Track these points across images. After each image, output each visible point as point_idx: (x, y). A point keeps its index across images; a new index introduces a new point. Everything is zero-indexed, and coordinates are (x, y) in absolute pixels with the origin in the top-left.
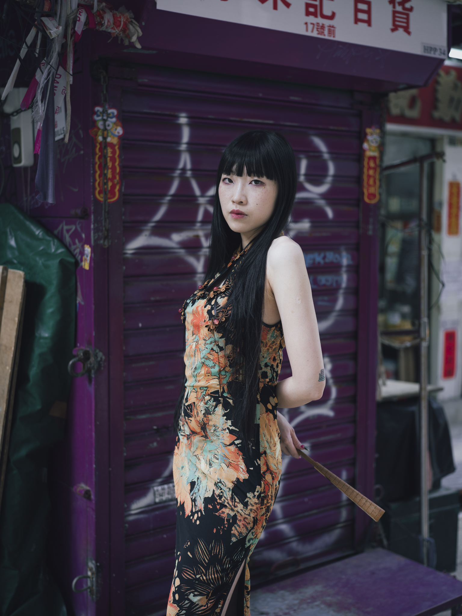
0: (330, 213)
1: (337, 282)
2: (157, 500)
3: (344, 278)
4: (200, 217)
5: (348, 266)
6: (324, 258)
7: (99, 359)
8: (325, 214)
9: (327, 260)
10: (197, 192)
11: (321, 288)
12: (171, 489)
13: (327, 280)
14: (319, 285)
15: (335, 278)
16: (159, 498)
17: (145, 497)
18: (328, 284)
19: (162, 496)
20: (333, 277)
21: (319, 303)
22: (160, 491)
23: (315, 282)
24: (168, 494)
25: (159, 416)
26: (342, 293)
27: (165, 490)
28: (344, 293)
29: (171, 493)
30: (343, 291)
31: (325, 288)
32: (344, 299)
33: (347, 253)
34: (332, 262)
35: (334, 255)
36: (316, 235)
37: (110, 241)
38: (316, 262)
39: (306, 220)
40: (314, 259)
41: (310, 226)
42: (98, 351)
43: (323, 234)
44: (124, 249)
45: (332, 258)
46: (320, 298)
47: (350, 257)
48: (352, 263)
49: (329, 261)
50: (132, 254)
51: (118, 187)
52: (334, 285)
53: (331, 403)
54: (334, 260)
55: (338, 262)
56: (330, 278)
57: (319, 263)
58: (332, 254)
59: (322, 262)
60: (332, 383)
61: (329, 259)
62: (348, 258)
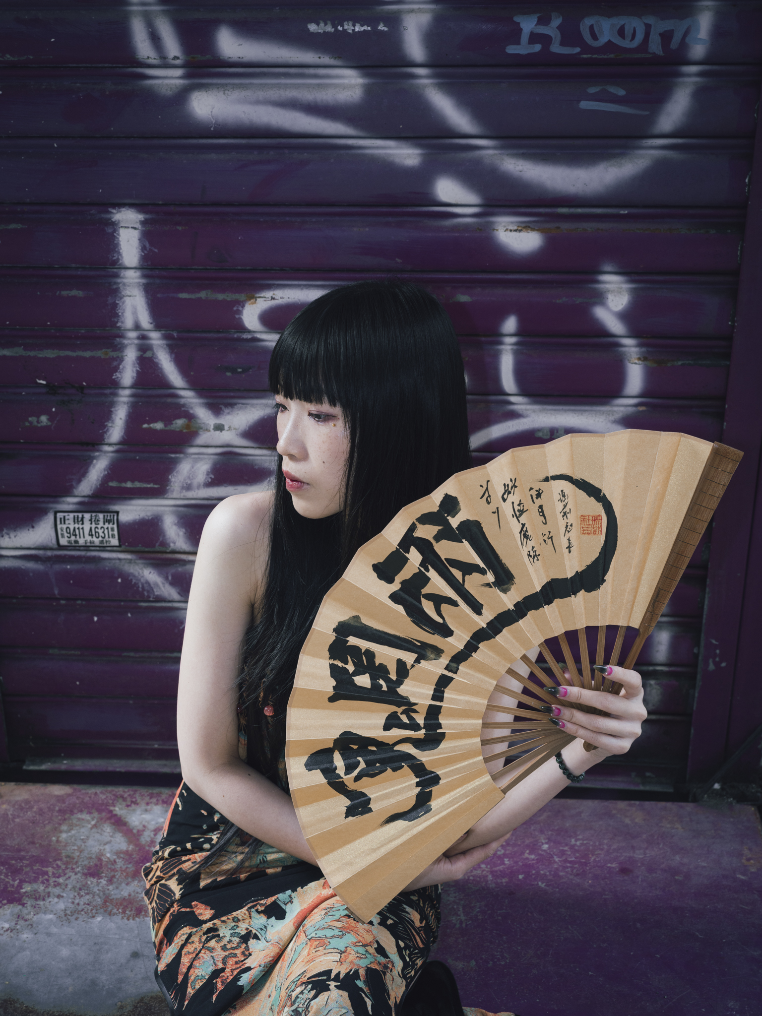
2: (63, 542)
11: (595, 56)
12: (99, 526)
13: (621, 32)
14: (586, 48)
15: (660, 26)
16: (66, 537)
17: (31, 530)
18: (626, 44)
19: (76, 535)
20: (651, 20)
21: (584, 105)
22: (69, 524)
23: (570, 35)
24: (89, 535)
25: (47, 356)
26: (689, 75)
27: (83, 524)
28: (700, 74)
29: (97, 534)
30: (694, 69)
31: (612, 56)
32: (699, 94)
46: (591, 90)
52: (656, 46)
53: (624, 403)
56: (636, 24)
60: (633, 350)
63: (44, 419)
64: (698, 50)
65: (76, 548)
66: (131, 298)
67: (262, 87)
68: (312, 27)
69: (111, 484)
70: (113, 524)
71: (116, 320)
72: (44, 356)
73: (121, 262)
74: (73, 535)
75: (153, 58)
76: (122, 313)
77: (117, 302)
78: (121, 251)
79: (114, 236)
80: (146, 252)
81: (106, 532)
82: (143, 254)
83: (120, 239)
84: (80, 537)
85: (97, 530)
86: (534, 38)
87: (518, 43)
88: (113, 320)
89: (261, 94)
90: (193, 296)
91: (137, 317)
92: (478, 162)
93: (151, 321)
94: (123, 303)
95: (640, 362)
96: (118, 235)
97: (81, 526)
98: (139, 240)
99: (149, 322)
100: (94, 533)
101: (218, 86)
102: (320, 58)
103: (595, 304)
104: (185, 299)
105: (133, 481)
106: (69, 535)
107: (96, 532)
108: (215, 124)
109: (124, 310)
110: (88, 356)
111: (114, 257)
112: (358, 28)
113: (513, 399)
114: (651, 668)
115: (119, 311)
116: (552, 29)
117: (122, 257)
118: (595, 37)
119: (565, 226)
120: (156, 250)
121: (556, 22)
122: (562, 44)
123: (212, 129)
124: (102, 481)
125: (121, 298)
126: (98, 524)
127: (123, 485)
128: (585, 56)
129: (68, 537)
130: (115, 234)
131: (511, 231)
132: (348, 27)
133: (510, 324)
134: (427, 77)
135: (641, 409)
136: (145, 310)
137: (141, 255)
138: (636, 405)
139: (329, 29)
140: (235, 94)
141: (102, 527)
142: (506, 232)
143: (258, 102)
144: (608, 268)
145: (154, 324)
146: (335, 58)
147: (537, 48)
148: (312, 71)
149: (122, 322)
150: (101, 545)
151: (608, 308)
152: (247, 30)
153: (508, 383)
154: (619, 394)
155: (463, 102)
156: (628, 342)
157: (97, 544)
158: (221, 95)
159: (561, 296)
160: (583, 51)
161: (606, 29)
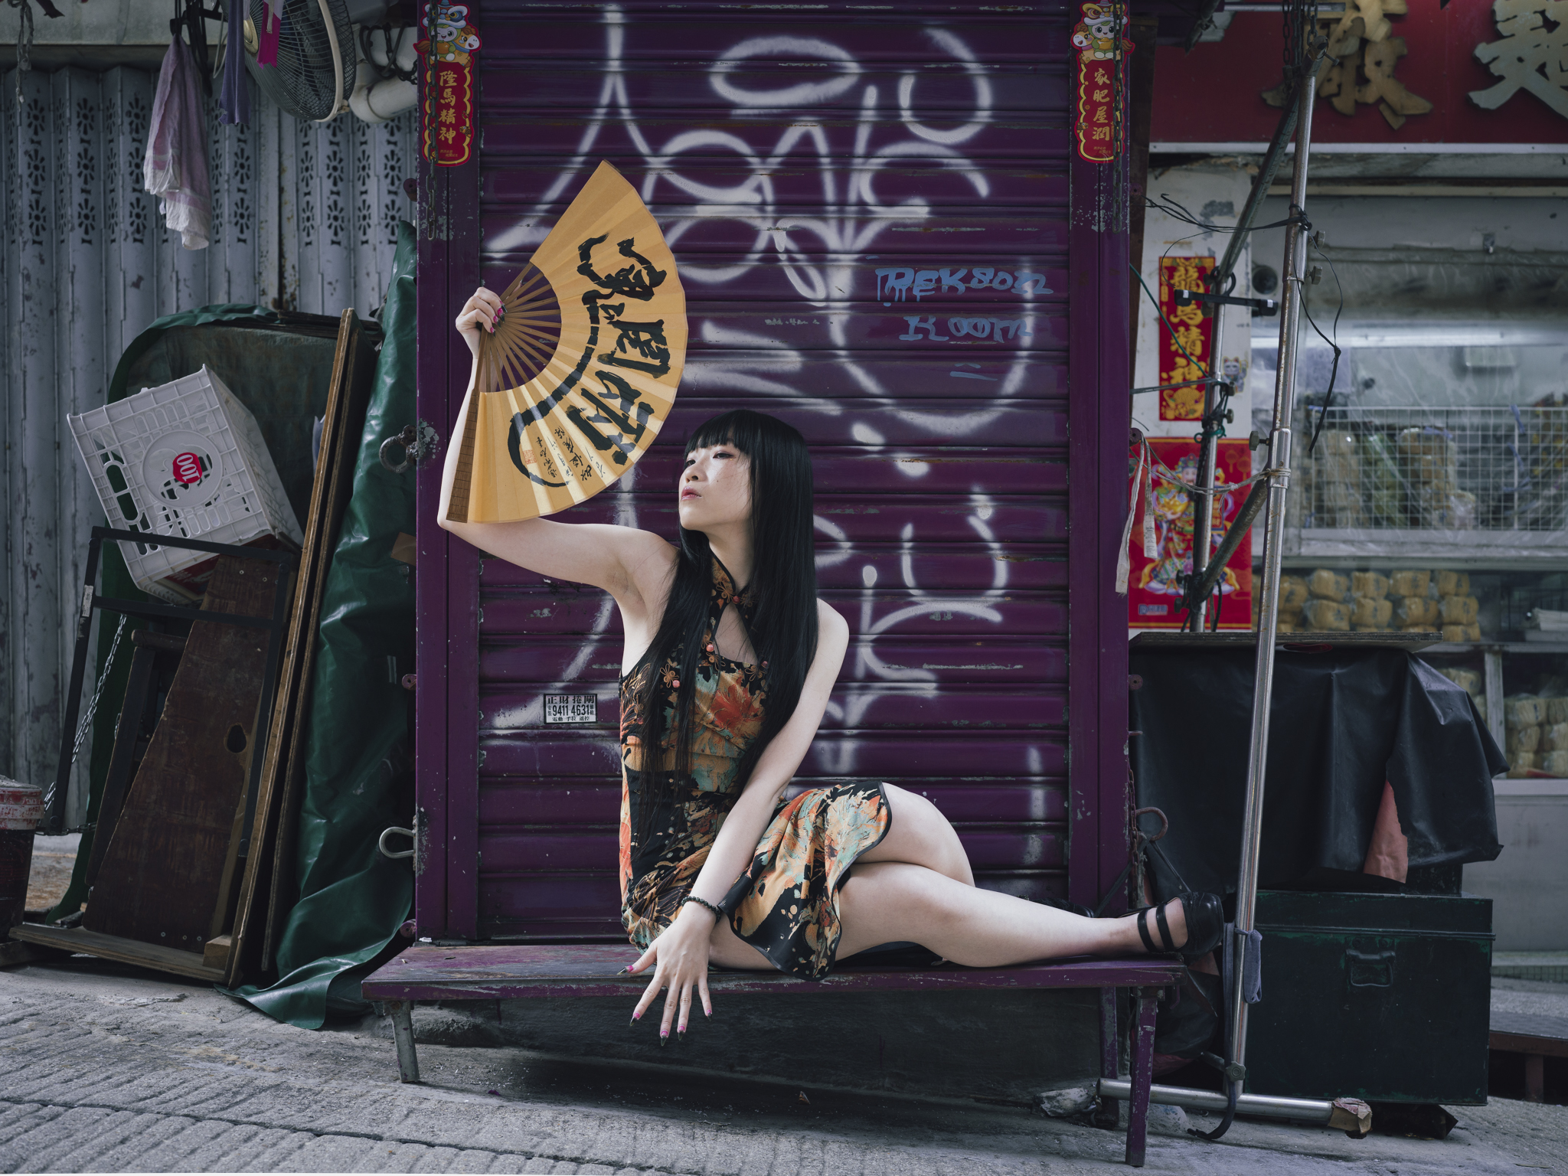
0: (982, 186)
1: (1005, 331)
2: (550, 720)
3: (1029, 322)
4: (648, 193)
5: (1037, 299)
6: (967, 279)
7: (428, 439)
8: (970, 189)
9: (974, 284)
10: (642, 146)
11: (958, 343)
12: (580, 704)
13: (975, 327)
14: (953, 337)
15: (1000, 324)
17: (524, 709)
18: (979, 334)
19: (560, 713)
20: (994, 320)
21: (953, 374)
22: (556, 703)
23: (942, 328)
24: (572, 712)
26: (1022, 358)
27: (567, 703)
28: (1029, 357)
29: (578, 711)
30: (1024, 353)
31: (970, 343)
32: (1029, 369)
33: (1035, 271)
34: (989, 289)
35: (995, 275)
36: (943, 230)
37: (451, 233)
38: (945, 288)
39: (918, 201)
40: (939, 280)
41: (930, 213)
42: (425, 424)
43: (964, 229)
44: (483, 250)
45: (991, 281)
46: (958, 365)
47: (1043, 280)
48: (1049, 292)
49: (981, 286)
50: (502, 259)
51: (468, 140)
52: (998, 337)
53: (994, 594)
54: (996, 285)
55: (1009, 290)
56: (984, 322)
57: (952, 289)
58: (990, 272)
59: (962, 287)
60: (998, 552)
61: (980, 281)
62: (1036, 283)
63: (546, 611)
64: (1027, 340)
65: (558, 725)
66: (625, 513)
67: (731, 362)
68: (768, 322)
69: (594, 668)
70: (592, 703)
73: (619, 486)
74: (558, 713)
77: (614, 516)
80: (639, 478)
81: (586, 710)
84: (564, 715)
85: (578, 708)
86: (918, 330)
87: (907, 333)
89: (730, 366)
92: (882, 414)
94: (619, 517)
95: (1004, 559)
97: (565, 705)
98: (635, 469)
100: (575, 711)
101: (700, 362)
102: (772, 341)
103: (969, 514)
104: (666, 513)
105: (612, 664)
108: (698, 386)
112: (799, 322)
113: (912, 592)
114: (1031, 823)
116: (929, 325)
117: (621, 482)
118: (958, 330)
119: (944, 459)
120: (647, 477)
121: (932, 320)
122: (937, 334)
123: (694, 390)
124: (586, 664)
125: (618, 513)
127: (604, 667)
128: (952, 342)
129: (553, 714)
131: (906, 461)
132: (793, 321)
133: (908, 531)
134: (846, 357)
135: (1008, 599)
137: (636, 480)
138: (1003, 596)
139: (780, 322)
140: (713, 366)
141: (583, 707)
142: (902, 462)
143: (728, 371)
144: (976, 489)
147: (920, 336)
148: (766, 352)
150: (581, 721)
151: (978, 517)
152: (722, 323)
153: (908, 577)
154: (989, 587)
155: (870, 371)
156: (995, 545)
157: (578, 719)
158: (702, 366)
159: (945, 510)
160: (950, 340)
161: (964, 325)
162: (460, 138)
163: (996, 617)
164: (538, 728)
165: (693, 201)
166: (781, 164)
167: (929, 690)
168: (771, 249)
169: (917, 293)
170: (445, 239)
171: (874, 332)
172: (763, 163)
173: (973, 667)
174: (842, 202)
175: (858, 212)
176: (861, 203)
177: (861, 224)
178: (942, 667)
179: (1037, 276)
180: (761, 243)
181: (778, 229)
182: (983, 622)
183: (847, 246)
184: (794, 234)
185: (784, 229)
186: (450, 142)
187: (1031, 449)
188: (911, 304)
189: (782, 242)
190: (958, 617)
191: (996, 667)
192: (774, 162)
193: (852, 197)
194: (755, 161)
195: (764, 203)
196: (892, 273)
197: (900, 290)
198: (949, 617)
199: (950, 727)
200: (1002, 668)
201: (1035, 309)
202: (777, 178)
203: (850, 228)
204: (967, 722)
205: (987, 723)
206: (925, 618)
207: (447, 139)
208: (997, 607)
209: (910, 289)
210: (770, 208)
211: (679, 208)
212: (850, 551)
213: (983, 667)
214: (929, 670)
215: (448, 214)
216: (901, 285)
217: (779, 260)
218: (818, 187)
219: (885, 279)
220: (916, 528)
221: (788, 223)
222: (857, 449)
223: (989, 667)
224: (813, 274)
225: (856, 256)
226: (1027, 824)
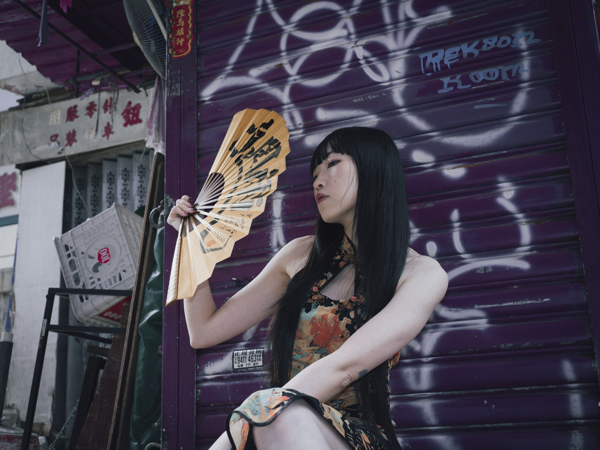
1: (510, 73)
2: (236, 366)
3: (526, 64)
4: (283, 45)
5: (530, 48)
6: (478, 47)
9: (484, 48)
10: (279, 21)
11: (478, 87)
12: (254, 355)
13: (488, 75)
14: (474, 84)
15: (505, 69)
16: (237, 363)
17: (221, 361)
18: (491, 79)
19: (242, 361)
20: (501, 67)
21: (476, 107)
22: (240, 355)
23: (465, 80)
24: (249, 360)
25: (238, 265)
26: (525, 88)
27: (246, 355)
28: (529, 86)
29: (252, 359)
30: (526, 84)
31: (486, 85)
32: (530, 94)
33: (526, 30)
34: (496, 49)
35: (499, 39)
36: (460, 21)
37: (182, 91)
38: (465, 55)
39: (443, 8)
40: (461, 51)
41: (452, 14)
42: (168, 197)
43: (474, 17)
44: (199, 97)
45: (496, 44)
46: (479, 101)
47: (532, 34)
48: (538, 41)
49: (489, 48)
50: (210, 100)
51: (190, 41)
52: (505, 77)
53: (523, 250)
54: (500, 45)
55: (509, 47)
56: (494, 71)
57: (470, 55)
58: (495, 39)
59: (476, 52)
60: (523, 220)
61: (489, 46)
62: (527, 37)
64: (525, 75)
65: (241, 370)
66: (276, 230)
69: (261, 330)
70: (261, 353)
71: (269, 242)
72: (236, 265)
73: (273, 215)
74: (241, 361)
75: (291, 126)
76: (272, 238)
77: (270, 233)
78: (273, 209)
79: (271, 203)
80: (284, 208)
81: (257, 358)
82: (283, 209)
83: (273, 204)
84: (244, 363)
85: (252, 357)
86: (449, 85)
87: (443, 88)
88: (267, 242)
90: (304, 225)
91: (278, 239)
92: (431, 142)
93: (284, 240)
94: (273, 233)
95: (527, 224)
96: (273, 202)
97: (245, 356)
98: (281, 203)
99: (283, 241)
100: (251, 359)
101: (317, 133)
102: (358, 112)
103: (497, 197)
104: (300, 227)
106: (239, 362)
107: (252, 358)
108: (315, 147)
109: (273, 236)
110: (255, 262)
111: (270, 213)
112: (374, 97)
114: (573, 421)
115: (271, 237)
116: (457, 80)
117: (274, 212)
118: (477, 79)
119: (476, 164)
120: (288, 206)
121: (459, 76)
122: (463, 84)
123: (314, 150)
124: (257, 328)
125: (272, 231)
126: (254, 354)
128: (474, 88)
129: (238, 363)
130: (271, 202)
131: (450, 169)
132: (370, 97)
133: (455, 215)
134: (406, 112)
135: (535, 252)
136: (282, 235)
137: (282, 210)
138: (530, 250)
139: (362, 99)
140: (324, 133)
141: (255, 355)
142: (448, 170)
144: (501, 178)
145: (286, 241)
146: (365, 111)
147: (452, 88)
148: (356, 119)
149: (272, 243)
150: (254, 366)
151: (504, 198)
152: (328, 107)
153: (458, 246)
154: (519, 245)
155: (421, 117)
156: (520, 216)
157: (252, 365)
158: (318, 135)
159: (479, 197)
160: (472, 86)
161: (481, 75)
162: (186, 41)
163: (525, 266)
164: (230, 372)
165: (309, 43)
166: (359, 10)
167: (483, 324)
168: (355, 59)
169: (447, 63)
170: (179, 95)
171: (421, 93)
172: (348, 12)
173: (512, 304)
174: (395, 21)
175: (406, 25)
176: (408, 19)
177: (407, 32)
178: (488, 306)
179: (528, 33)
180: (348, 57)
181: (357, 46)
182: (516, 270)
183: (401, 45)
184: (367, 47)
185: (361, 45)
186: (181, 45)
187: (538, 146)
188: (445, 71)
189: (361, 53)
190: (497, 269)
191: (529, 302)
192: (354, 11)
193: (401, 17)
194: (343, 12)
195: (349, 34)
196: (429, 54)
197: (436, 64)
198: (490, 270)
199: (499, 349)
200: (534, 302)
201: (530, 55)
202: (355, 19)
203: (401, 35)
204: (511, 345)
205: (527, 344)
206: (472, 273)
207: (180, 44)
208: (526, 258)
209: (442, 62)
210: (353, 36)
211: (301, 50)
212: (419, 235)
213: (519, 303)
214: (480, 309)
215: (180, 82)
216: (437, 60)
217: (360, 64)
218: (380, 16)
219: (425, 59)
220: (461, 212)
221: (363, 42)
222: (418, 167)
223: (524, 303)
224: (381, 67)
225: (406, 51)
226: (570, 422)
